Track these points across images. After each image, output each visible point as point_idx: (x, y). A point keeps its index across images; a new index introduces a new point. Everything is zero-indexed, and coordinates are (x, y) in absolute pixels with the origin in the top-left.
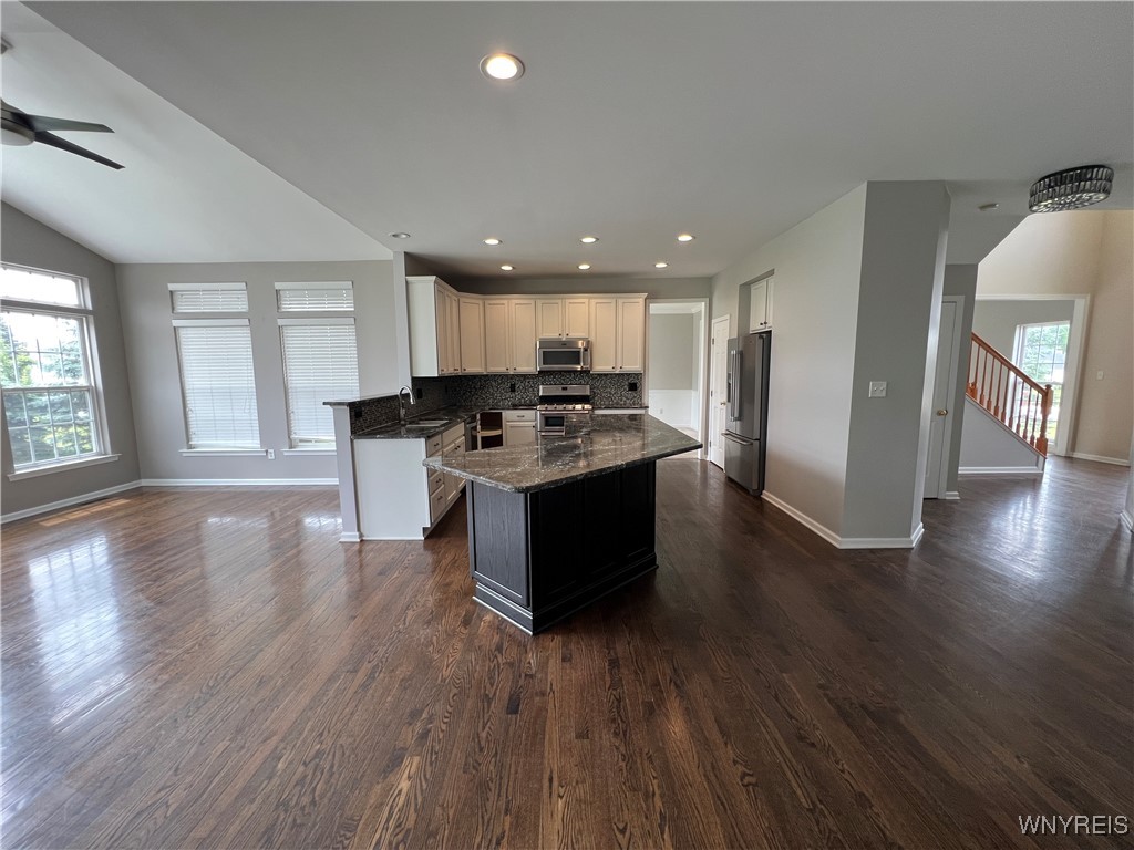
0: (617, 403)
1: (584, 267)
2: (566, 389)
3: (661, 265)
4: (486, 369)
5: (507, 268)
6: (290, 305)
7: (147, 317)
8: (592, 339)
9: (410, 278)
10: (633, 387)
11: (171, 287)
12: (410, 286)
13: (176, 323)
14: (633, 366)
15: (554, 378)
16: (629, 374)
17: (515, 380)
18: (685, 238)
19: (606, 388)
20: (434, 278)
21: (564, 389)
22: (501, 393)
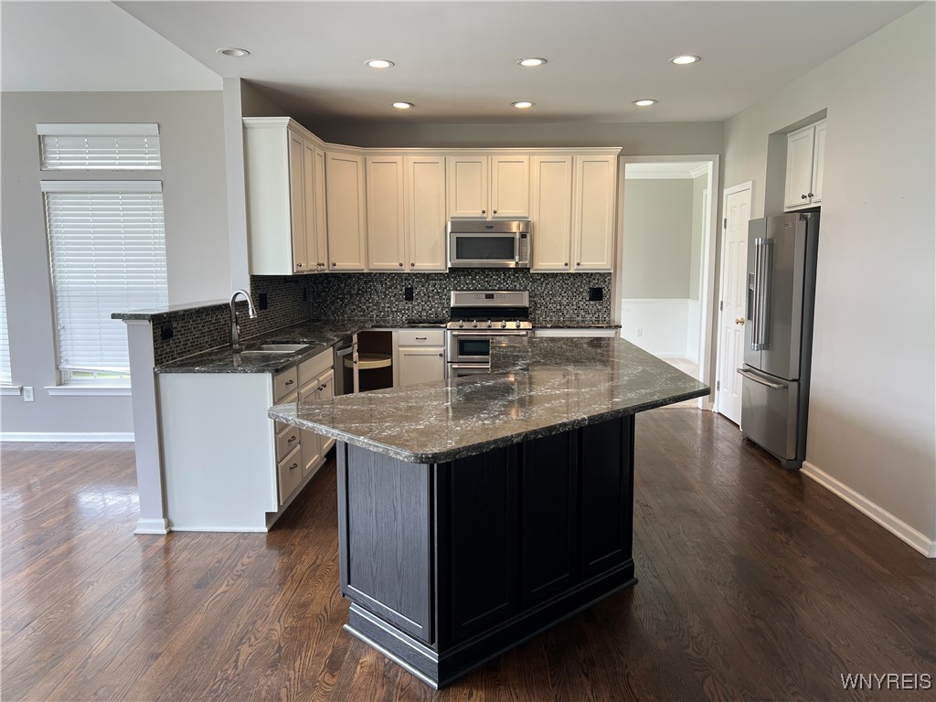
0: (571, 320)
1: (523, 105)
3: (645, 103)
5: (401, 106)
6: (60, 160)
8: (533, 218)
9: (249, 121)
10: (597, 295)
12: (249, 132)
15: (474, 279)
16: (592, 274)
17: (413, 282)
18: (685, 60)
19: (554, 295)
20: (287, 120)
21: (488, 297)
22: (392, 303)
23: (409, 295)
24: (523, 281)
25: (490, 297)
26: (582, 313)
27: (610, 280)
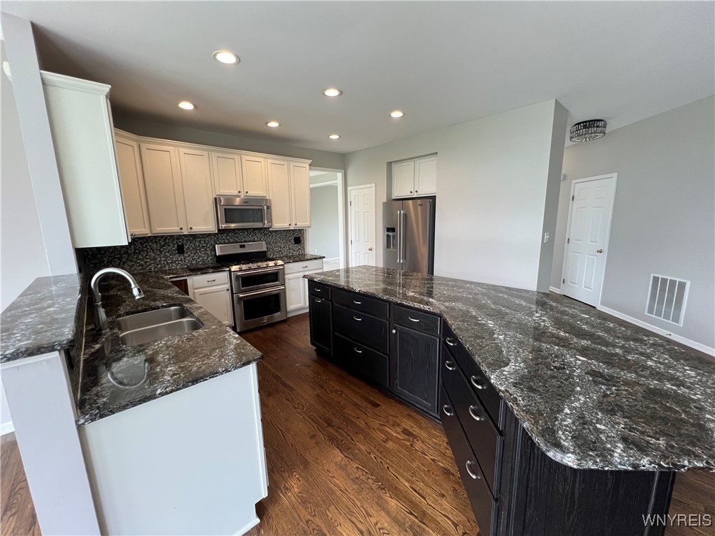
1: (273, 124)
3: (334, 137)
4: (151, 229)
5: (186, 106)
10: (298, 240)
14: (304, 223)
16: (294, 230)
17: (183, 240)
18: (397, 114)
22: (167, 257)
23: (181, 250)
24: (259, 235)
25: (242, 246)
26: (292, 251)
27: (303, 233)
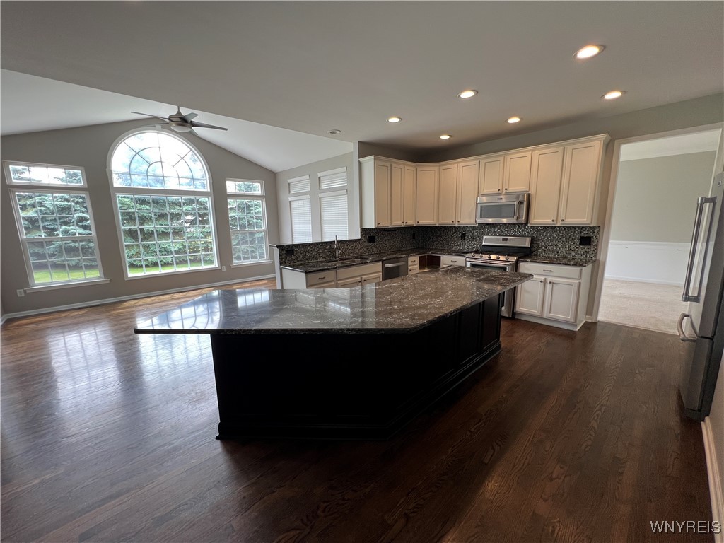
0: (564, 258)
1: (514, 120)
2: (506, 240)
3: (613, 95)
4: (438, 220)
5: (445, 137)
6: (325, 186)
7: (284, 197)
8: (532, 192)
9: (362, 160)
10: (586, 241)
11: (289, 181)
12: (362, 165)
13: (290, 199)
14: (581, 217)
15: (499, 229)
16: (583, 227)
17: (466, 230)
19: (552, 240)
20: (373, 157)
21: (504, 240)
22: (454, 241)
23: (463, 237)
26: (574, 253)
27: (598, 232)
